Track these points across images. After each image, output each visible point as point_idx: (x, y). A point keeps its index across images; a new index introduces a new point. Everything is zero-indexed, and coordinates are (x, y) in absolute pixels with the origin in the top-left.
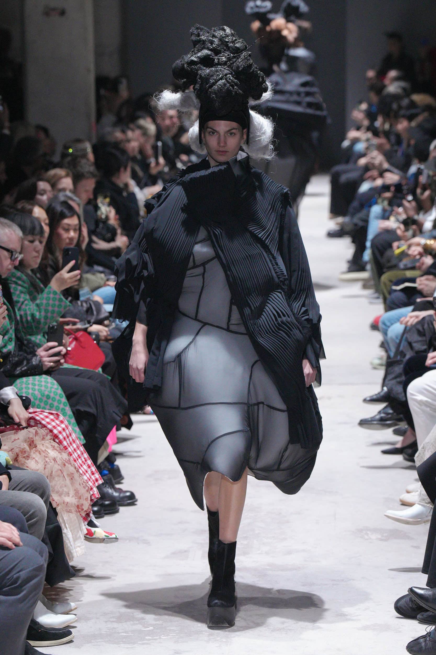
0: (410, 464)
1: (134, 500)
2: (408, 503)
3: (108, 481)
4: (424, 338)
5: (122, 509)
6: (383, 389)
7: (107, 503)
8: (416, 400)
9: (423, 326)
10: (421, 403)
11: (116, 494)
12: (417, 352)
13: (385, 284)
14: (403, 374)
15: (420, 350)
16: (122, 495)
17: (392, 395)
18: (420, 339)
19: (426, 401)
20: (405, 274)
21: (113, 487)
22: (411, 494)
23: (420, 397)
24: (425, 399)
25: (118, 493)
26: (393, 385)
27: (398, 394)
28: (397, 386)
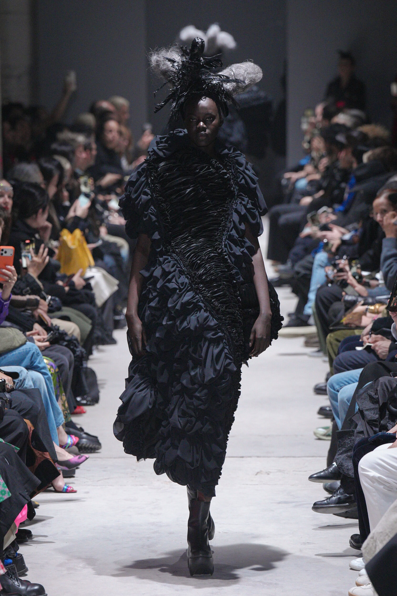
1: (43, 595)
4: (377, 406)
6: (329, 464)
8: (367, 476)
9: (376, 392)
10: (373, 479)
11: (23, 587)
12: (370, 422)
13: (331, 343)
15: (373, 419)
16: (29, 589)
17: (341, 472)
18: (372, 406)
19: (379, 477)
20: (354, 333)
21: (18, 579)
22: (361, 586)
23: (373, 473)
24: (377, 475)
25: (25, 586)
26: (343, 460)
27: (348, 470)
28: (347, 461)
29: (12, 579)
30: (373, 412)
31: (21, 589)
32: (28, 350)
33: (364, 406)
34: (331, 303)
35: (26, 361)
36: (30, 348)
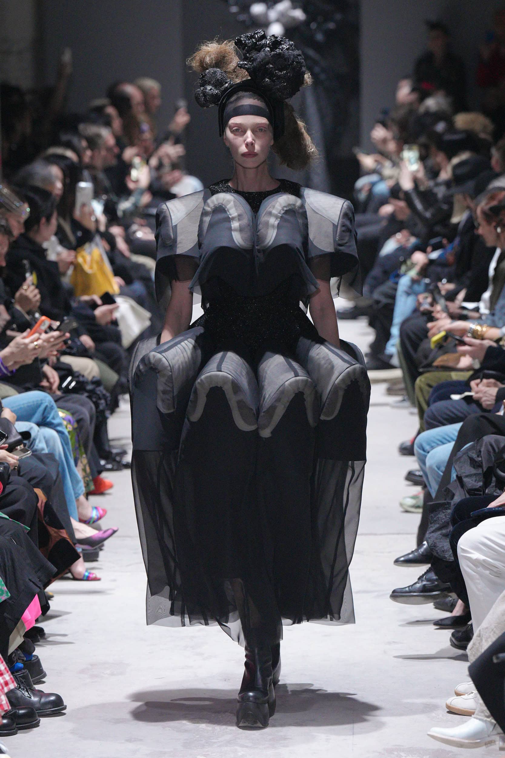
0: (460, 652)
1: (61, 707)
2: (459, 710)
3: (23, 681)
4: (480, 471)
5: (43, 721)
6: (420, 543)
7: (21, 712)
9: (479, 454)
11: (34, 699)
12: (471, 492)
13: (421, 390)
14: (450, 523)
15: (474, 487)
16: (43, 700)
17: (435, 554)
18: (473, 471)
20: (451, 377)
21: (29, 688)
22: (462, 696)
25: (38, 697)
26: (436, 539)
27: (443, 551)
28: (442, 540)
29: (20, 689)
30: (474, 479)
31: (33, 701)
32: (40, 402)
33: (463, 471)
34: (421, 340)
35: (38, 416)
36: (41, 400)
